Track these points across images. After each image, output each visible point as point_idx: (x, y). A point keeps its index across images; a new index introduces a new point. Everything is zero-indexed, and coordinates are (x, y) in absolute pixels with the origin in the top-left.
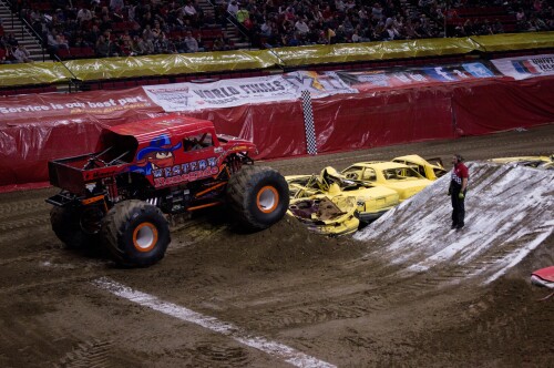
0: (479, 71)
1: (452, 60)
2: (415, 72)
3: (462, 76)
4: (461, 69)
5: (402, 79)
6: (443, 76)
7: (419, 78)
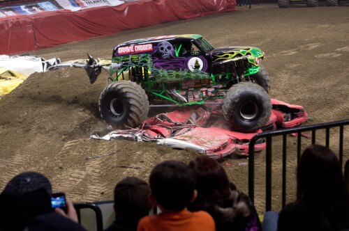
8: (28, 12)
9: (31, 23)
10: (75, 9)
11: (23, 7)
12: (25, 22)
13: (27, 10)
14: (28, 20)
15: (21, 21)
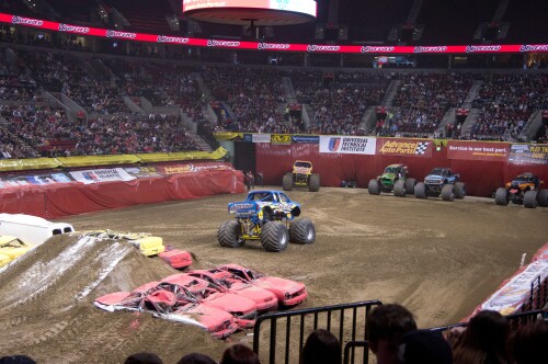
0: (62, 179)
1: (45, 172)
2: (21, 179)
3: (51, 182)
4: (51, 177)
5: (13, 184)
6: (39, 182)
7: (24, 183)
8: (41, 183)
9: (44, 193)
10: (87, 182)
11: (36, 178)
12: (37, 192)
13: (40, 181)
14: (41, 191)
15: (34, 190)
